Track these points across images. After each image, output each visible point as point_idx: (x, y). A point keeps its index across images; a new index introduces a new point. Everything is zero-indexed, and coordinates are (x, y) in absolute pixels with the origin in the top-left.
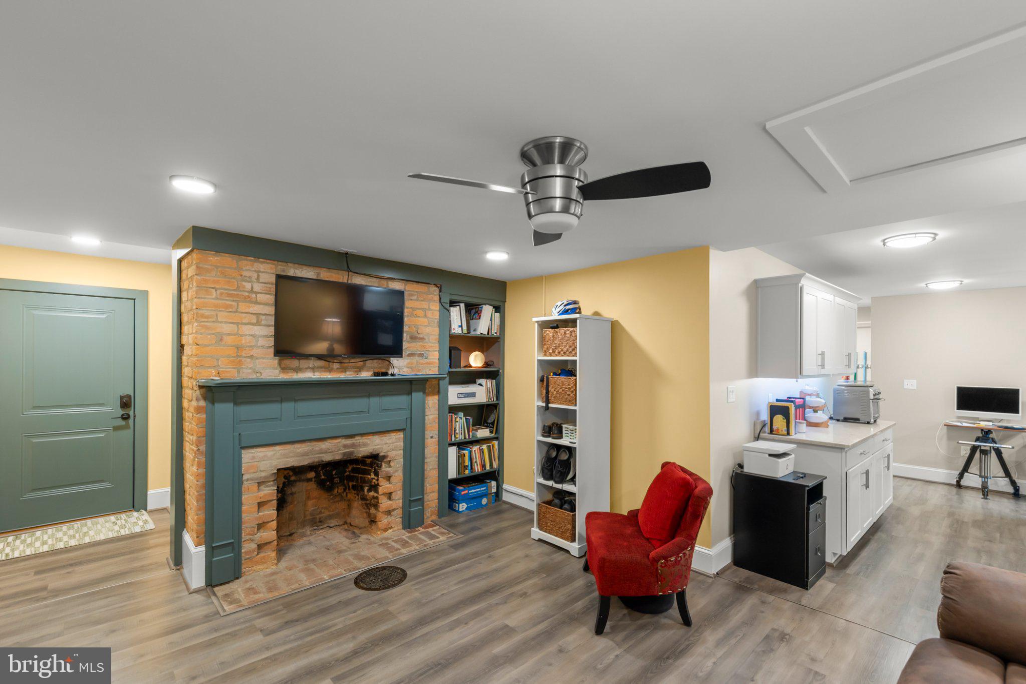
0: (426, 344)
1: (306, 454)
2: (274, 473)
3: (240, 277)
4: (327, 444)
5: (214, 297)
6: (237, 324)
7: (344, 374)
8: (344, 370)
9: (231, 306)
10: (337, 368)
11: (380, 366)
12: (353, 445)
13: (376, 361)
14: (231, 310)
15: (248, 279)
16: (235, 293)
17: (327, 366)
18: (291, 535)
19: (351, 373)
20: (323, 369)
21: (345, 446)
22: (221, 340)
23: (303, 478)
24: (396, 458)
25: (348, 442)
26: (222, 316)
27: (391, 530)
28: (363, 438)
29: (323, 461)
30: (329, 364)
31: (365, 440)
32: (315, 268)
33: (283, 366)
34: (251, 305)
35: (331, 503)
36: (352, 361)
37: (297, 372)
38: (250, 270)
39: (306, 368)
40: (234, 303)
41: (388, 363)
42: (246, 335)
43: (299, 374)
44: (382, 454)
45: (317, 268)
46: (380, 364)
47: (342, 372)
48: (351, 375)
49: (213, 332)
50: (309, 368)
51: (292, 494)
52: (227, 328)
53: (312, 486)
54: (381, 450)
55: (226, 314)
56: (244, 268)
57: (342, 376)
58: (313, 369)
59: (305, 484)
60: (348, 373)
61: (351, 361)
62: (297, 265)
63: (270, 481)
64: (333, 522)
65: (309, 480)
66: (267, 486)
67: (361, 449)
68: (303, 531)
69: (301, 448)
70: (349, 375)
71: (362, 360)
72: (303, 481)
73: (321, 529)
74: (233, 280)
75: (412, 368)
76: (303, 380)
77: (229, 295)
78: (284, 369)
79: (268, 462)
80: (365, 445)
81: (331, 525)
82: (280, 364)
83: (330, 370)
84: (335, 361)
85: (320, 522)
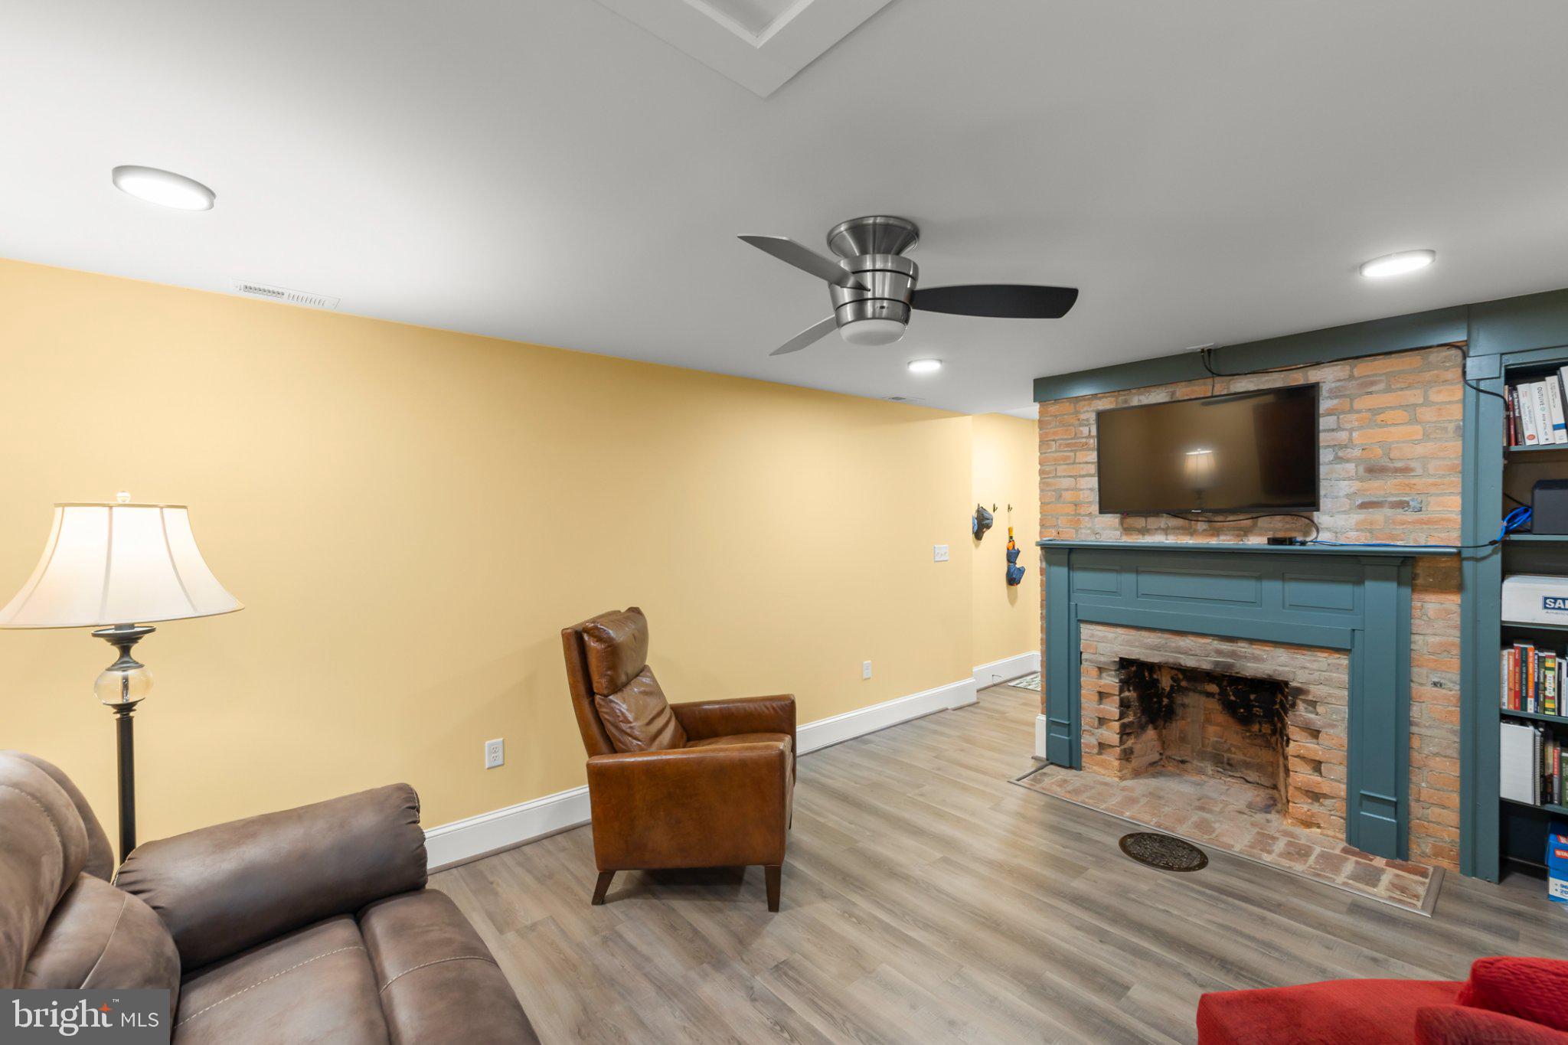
0: (1413, 481)
1: (1156, 648)
2: (1115, 662)
3: (1077, 422)
4: (1188, 641)
5: (1054, 449)
6: (1075, 477)
7: (1216, 539)
8: (1216, 532)
9: (1069, 457)
10: (1204, 530)
11: (1288, 526)
12: (1233, 654)
13: (1278, 518)
14: (1068, 462)
15: (1085, 422)
16: (1073, 441)
17: (1187, 526)
18: (1183, 762)
19: (1228, 538)
20: (1181, 531)
21: (1219, 652)
22: (1060, 496)
23: (1199, 688)
24: (1329, 700)
25: (1225, 647)
26: (1062, 469)
27: (1319, 830)
28: (1254, 646)
29: (1182, 665)
30: (1190, 524)
31: (1257, 650)
32: (1168, 386)
33: (1125, 526)
34: (1089, 453)
35: (1248, 743)
36: (1231, 518)
37: (1143, 535)
38: (1088, 411)
39: (1156, 529)
40: (1072, 454)
41: (1307, 521)
42: (1084, 489)
43: (1146, 537)
44: (1294, 684)
45: (1170, 385)
46: (1287, 522)
47: (1213, 535)
48: (1229, 541)
49: (1053, 488)
50: (1159, 528)
51: (1184, 705)
52: (1066, 483)
53: (1214, 705)
54: (1291, 676)
55: (1065, 467)
56: (1082, 411)
57: (1214, 542)
58: (1166, 531)
59: (1203, 699)
60: (1222, 538)
61: (1228, 519)
62: (1142, 390)
63: (1111, 670)
64: (1253, 776)
65: (1210, 695)
66: (1109, 675)
67: (1249, 664)
68: (1202, 765)
69: (1149, 637)
70: (1225, 541)
71: (1249, 516)
72: (1200, 692)
73: (1230, 776)
74: (1071, 427)
75: (1371, 531)
76: (1151, 545)
77: (1068, 445)
78: (1127, 530)
79: (1109, 645)
80: (1256, 659)
81: (1248, 779)
82: (1122, 523)
83: (1192, 533)
84: (1200, 519)
85: (1229, 764)
